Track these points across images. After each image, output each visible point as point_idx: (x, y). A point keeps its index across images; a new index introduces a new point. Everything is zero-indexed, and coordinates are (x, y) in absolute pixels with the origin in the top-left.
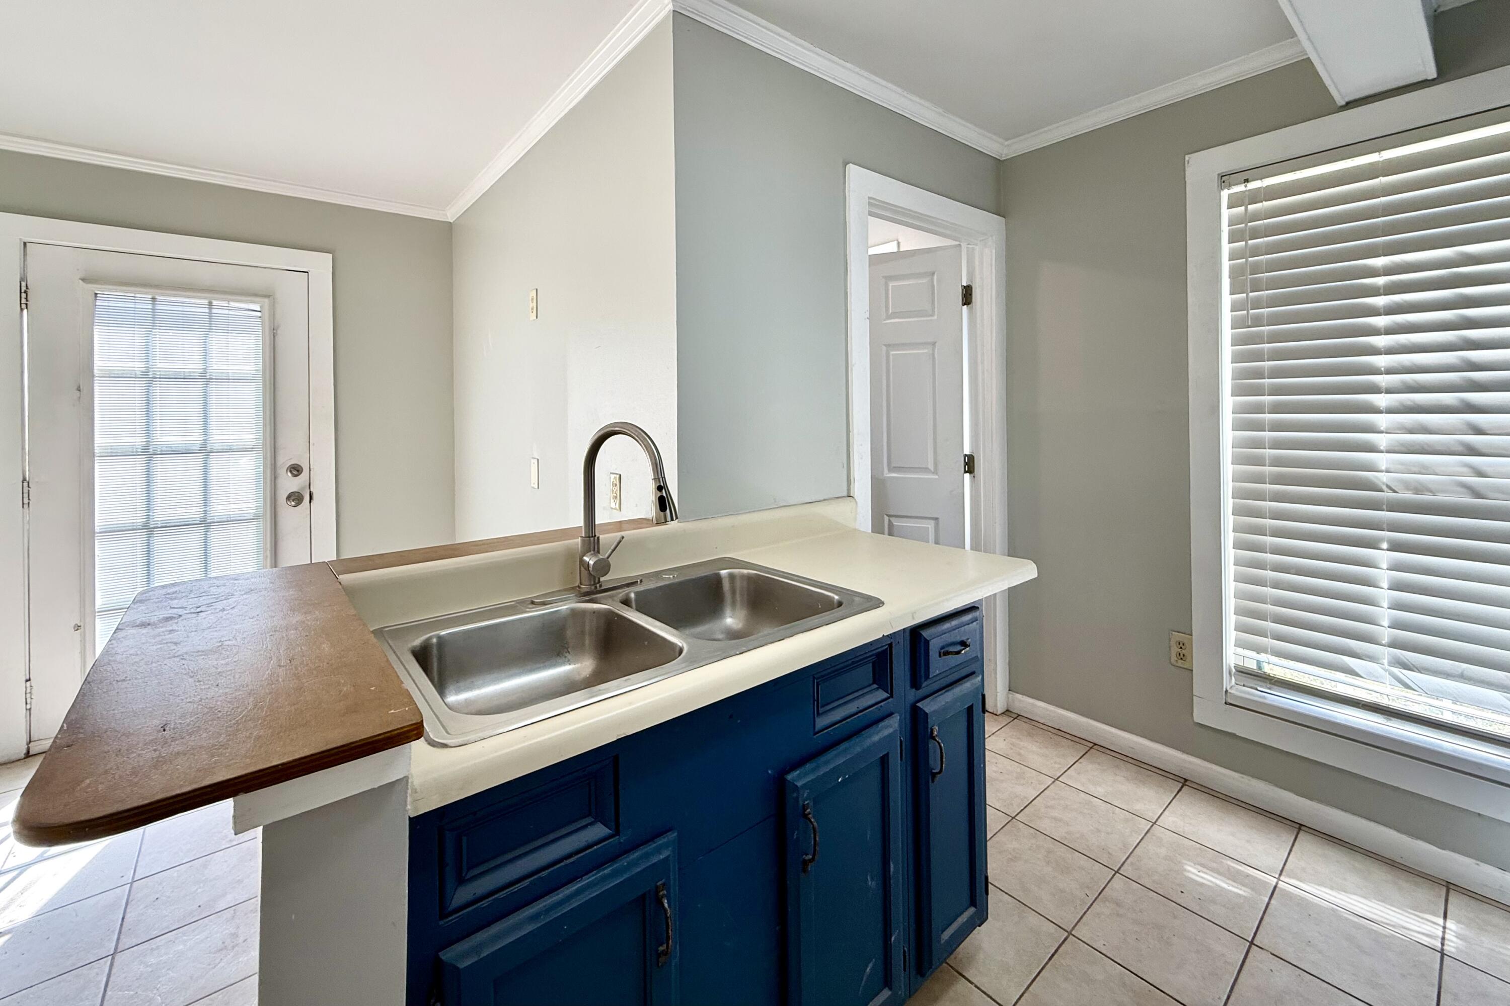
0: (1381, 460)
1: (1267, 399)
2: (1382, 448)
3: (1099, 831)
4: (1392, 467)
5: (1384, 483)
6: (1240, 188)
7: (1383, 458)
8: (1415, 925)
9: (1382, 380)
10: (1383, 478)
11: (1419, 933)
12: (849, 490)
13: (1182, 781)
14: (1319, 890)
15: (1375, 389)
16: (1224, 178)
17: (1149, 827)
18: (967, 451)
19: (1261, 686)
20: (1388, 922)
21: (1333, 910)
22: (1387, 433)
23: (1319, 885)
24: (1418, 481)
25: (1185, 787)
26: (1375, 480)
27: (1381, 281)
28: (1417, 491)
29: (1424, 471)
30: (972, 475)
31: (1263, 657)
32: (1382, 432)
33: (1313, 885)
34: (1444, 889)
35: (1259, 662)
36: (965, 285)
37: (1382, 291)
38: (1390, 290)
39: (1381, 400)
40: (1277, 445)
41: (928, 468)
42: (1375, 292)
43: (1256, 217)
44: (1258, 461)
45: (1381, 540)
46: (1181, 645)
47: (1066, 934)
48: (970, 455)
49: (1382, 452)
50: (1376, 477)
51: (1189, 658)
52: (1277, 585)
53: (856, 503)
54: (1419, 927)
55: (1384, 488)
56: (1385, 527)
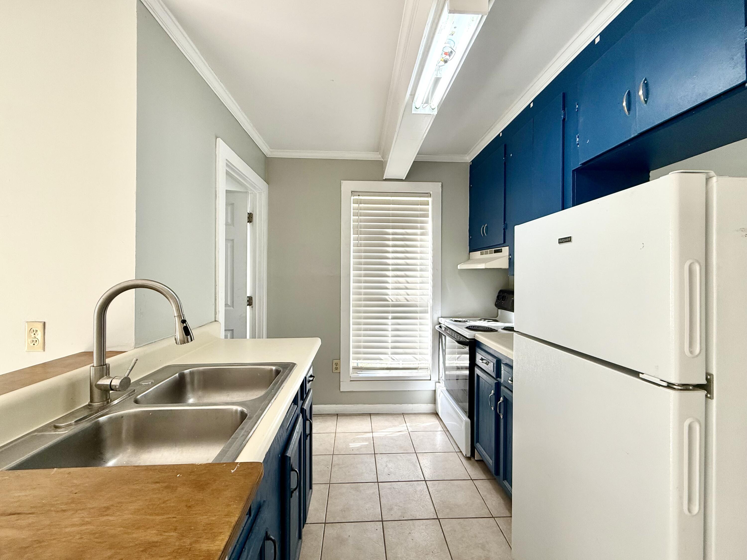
0: (389, 292)
3: (321, 444)
4: (392, 294)
6: (357, 197)
8: (402, 429)
11: (403, 431)
12: (215, 317)
13: (336, 415)
15: (387, 270)
16: (352, 193)
17: (335, 435)
18: (248, 295)
19: (359, 372)
24: (397, 298)
25: (338, 417)
26: (388, 298)
27: (391, 237)
28: (397, 301)
29: (398, 295)
30: (251, 306)
31: (359, 361)
32: (390, 283)
34: (402, 415)
35: (357, 363)
36: (249, 212)
37: (391, 240)
38: (394, 240)
40: (366, 288)
41: (228, 304)
42: (388, 240)
43: (361, 209)
44: (360, 294)
45: (389, 317)
46: (336, 364)
47: (329, 485)
48: (250, 297)
49: (390, 289)
51: (339, 368)
52: (364, 336)
53: (220, 324)
55: (390, 300)
56: (390, 312)
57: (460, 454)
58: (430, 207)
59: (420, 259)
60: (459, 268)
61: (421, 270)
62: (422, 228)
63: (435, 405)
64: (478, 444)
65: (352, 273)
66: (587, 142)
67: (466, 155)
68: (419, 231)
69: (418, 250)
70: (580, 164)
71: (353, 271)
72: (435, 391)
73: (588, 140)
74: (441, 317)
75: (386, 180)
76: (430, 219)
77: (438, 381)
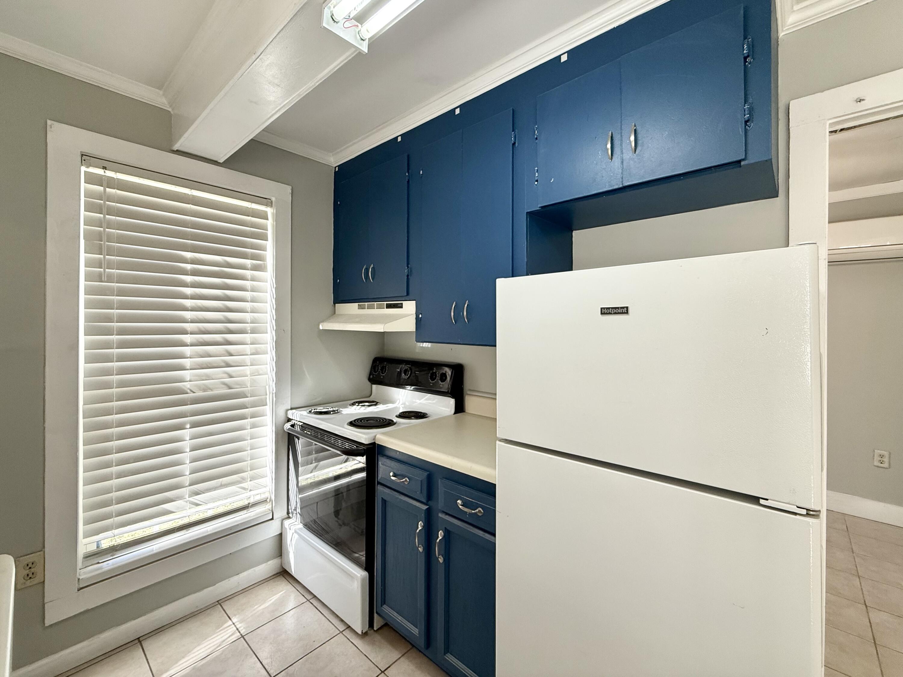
0: (187, 374)
1: (115, 338)
2: (188, 367)
4: (193, 378)
5: (188, 389)
7: (188, 373)
8: (225, 635)
9: (188, 326)
10: (187, 385)
11: (229, 637)
14: (179, 665)
15: (184, 332)
16: (84, 157)
20: (216, 646)
21: (194, 668)
22: (190, 358)
23: (177, 663)
24: (204, 384)
26: (183, 387)
27: (189, 267)
28: (204, 390)
29: (207, 378)
32: (188, 358)
33: (174, 666)
34: (219, 606)
35: (98, 542)
37: (189, 273)
38: (195, 273)
39: (187, 338)
42: (184, 272)
43: (110, 198)
45: (185, 424)
46: (30, 566)
49: (188, 370)
50: (184, 386)
51: (38, 572)
54: (227, 634)
55: (189, 391)
56: (189, 415)
57: (347, 633)
58: (270, 223)
59: (252, 312)
60: (321, 328)
61: (253, 331)
62: (254, 257)
63: (281, 558)
64: (385, 606)
65: (82, 339)
66: (551, 181)
67: (331, 154)
68: (248, 262)
69: (247, 295)
70: (540, 207)
71: (85, 335)
72: (281, 535)
73: (553, 179)
74: (292, 409)
75: (178, 152)
76: (270, 245)
77: (287, 516)
